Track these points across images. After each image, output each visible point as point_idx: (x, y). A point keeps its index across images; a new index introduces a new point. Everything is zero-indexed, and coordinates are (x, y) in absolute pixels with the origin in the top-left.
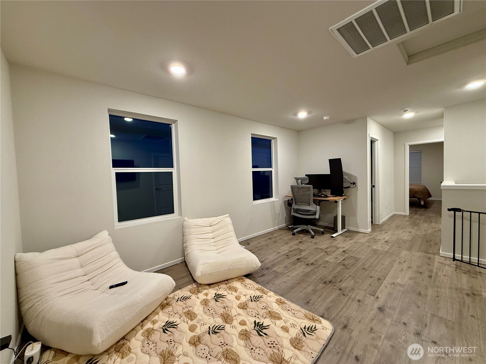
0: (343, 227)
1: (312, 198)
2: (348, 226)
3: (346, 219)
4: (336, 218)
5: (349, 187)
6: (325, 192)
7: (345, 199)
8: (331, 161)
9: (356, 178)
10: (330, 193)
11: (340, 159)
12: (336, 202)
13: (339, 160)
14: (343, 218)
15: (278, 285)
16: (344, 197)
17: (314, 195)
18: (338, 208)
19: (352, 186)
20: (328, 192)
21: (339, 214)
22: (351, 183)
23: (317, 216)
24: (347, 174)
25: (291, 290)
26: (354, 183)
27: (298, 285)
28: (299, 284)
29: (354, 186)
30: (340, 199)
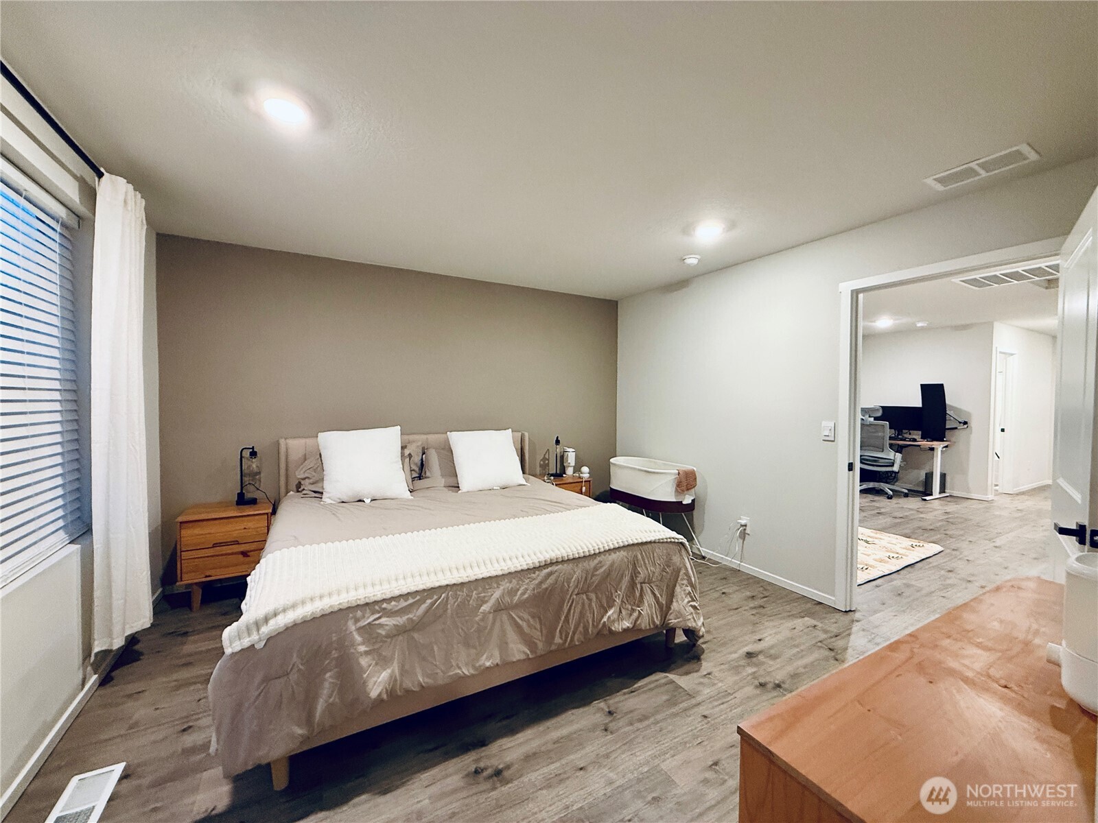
0: (943, 490)
1: (888, 442)
2: (950, 489)
3: (948, 479)
4: (929, 476)
5: (956, 428)
6: (910, 434)
7: (946, 447)
8: (924, 388)
9: (969, 414)
10: (920, 437)
11: (942, 385)
12: (932, 449)
13: (940, 388)
14: (943, 476)
16: (946, 444)
17: (891, 438)
18: (935, 458)
19: (962, 426)
20: (917, 435)
21: (936, 470)
22: (960, 423)
23: (896, 468)
24: (953, 408)
26: (965, 423)
29: (966, 426)
30: (939, 446)
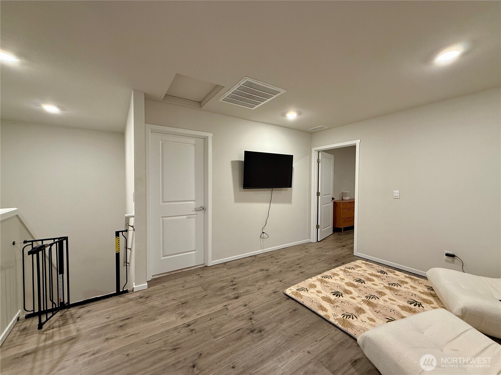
15: (325, 337)
25: (309, 327)
27: (297, 333)
28: (297, 335)
